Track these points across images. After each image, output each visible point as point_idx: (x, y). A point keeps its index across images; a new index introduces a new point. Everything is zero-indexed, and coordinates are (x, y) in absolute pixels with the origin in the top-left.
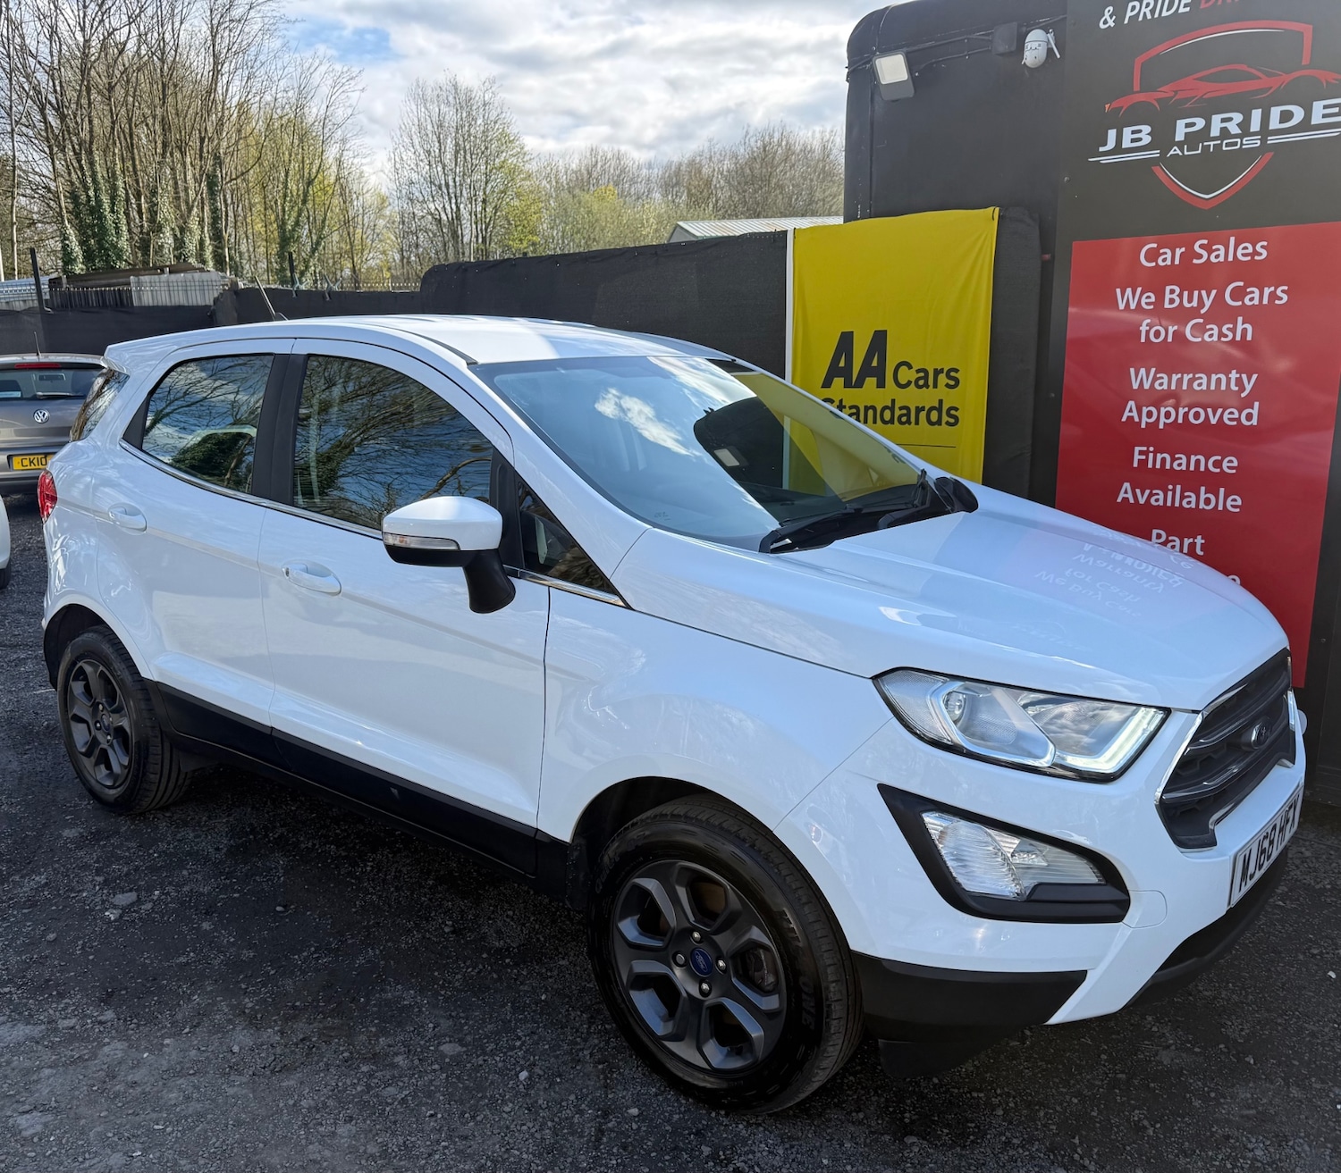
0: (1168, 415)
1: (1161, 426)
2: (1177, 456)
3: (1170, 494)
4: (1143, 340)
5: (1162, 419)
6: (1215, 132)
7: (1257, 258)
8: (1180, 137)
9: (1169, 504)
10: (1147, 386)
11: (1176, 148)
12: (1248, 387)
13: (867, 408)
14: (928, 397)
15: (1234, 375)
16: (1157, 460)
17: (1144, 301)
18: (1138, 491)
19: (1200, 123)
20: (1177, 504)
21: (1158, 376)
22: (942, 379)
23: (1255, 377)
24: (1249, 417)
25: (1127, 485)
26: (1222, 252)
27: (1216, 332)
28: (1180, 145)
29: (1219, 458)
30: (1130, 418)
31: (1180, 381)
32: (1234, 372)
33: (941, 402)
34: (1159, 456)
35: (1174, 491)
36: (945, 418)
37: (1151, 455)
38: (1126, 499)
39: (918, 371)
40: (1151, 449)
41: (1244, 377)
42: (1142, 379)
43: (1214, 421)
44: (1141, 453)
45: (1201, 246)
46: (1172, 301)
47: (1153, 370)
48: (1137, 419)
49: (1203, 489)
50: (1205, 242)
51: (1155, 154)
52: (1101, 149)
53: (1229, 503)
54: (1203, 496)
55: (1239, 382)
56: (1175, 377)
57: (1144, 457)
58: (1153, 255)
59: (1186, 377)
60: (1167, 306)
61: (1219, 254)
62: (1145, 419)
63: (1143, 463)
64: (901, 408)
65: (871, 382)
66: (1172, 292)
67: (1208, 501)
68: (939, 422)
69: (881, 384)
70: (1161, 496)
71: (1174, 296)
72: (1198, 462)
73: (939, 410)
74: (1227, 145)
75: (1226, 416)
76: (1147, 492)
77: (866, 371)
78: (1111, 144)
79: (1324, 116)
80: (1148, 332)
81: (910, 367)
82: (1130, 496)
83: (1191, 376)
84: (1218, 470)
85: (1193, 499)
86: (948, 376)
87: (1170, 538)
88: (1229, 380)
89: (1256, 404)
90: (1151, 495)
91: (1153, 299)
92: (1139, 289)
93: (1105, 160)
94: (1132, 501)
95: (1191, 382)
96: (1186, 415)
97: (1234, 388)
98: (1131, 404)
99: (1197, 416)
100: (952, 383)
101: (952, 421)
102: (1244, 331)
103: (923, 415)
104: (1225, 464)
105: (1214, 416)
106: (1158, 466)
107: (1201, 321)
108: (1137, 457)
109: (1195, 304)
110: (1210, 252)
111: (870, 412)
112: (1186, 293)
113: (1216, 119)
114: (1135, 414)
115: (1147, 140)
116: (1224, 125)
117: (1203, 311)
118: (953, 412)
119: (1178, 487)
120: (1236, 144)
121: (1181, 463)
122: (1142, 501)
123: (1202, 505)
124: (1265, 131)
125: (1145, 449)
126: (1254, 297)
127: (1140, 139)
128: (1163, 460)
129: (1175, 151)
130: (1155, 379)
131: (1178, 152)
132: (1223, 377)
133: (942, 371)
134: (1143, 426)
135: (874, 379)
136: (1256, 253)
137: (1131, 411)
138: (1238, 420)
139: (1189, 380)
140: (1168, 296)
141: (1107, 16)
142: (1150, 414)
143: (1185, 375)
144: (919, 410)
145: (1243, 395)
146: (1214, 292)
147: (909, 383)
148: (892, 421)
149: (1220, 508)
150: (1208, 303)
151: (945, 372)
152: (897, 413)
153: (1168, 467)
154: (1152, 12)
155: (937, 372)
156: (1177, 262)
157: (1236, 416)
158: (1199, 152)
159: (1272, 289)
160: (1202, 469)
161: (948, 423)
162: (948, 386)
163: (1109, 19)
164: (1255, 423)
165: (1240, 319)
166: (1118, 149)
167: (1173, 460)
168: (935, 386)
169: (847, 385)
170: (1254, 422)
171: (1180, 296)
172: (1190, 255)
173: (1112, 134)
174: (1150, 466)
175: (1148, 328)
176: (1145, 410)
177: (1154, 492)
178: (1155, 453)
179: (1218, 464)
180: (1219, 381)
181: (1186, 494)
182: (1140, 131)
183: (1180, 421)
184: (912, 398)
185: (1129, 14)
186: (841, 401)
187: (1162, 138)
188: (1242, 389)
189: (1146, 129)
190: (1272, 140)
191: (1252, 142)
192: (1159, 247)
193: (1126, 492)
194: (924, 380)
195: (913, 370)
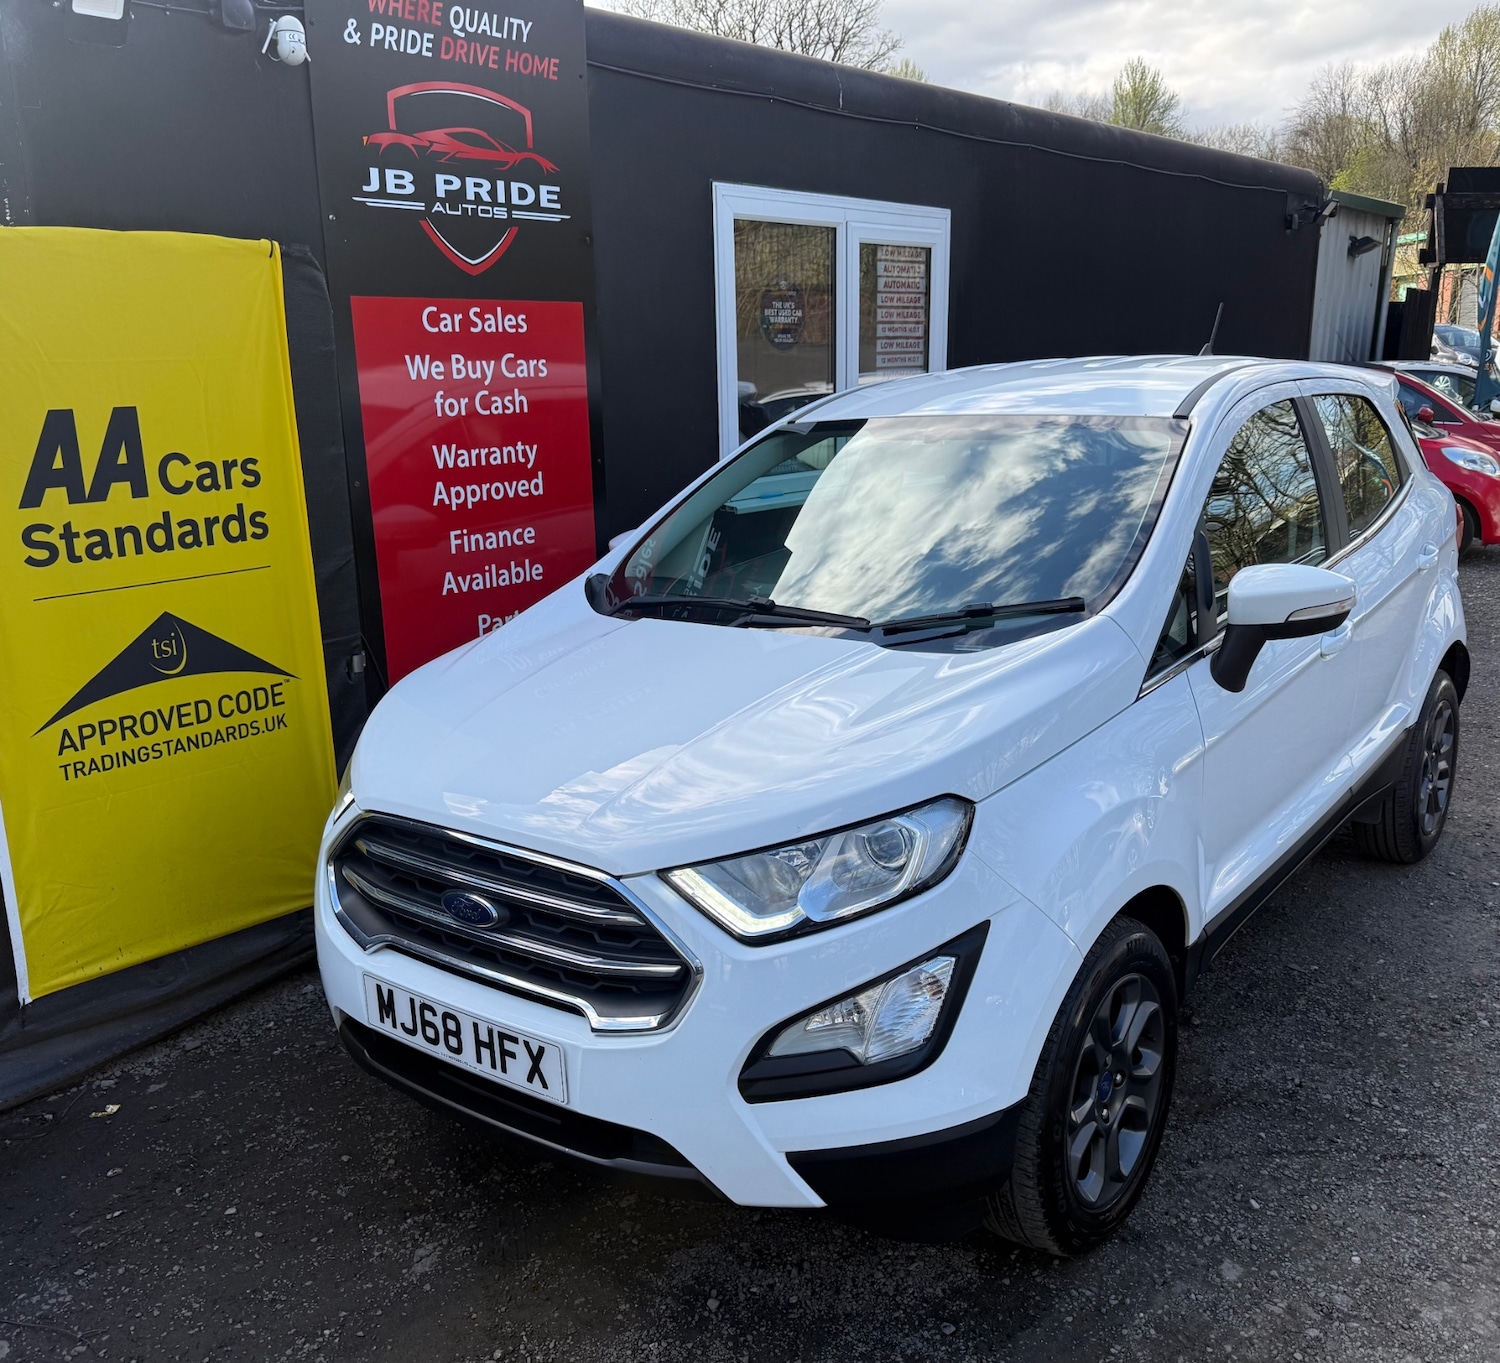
0: (474, 493)
1: (470, 506)
2: (488, 535)
3: (487, 574)
4: (439, 414)
5: (470, 500)
6: (470, 196)
7: (520, 330)
8: (441, 193)
9: (488, 586)
10: (451, 465)
11: (438, 204)
12: (532, 458)
13: (120, 533)
14: (220, 503)
15: (520, 447)
16: (473, 542)
17: (434, 370)
18: (460, 578)
19: (457, 184)
20: (495, 585)
21: (459, 452)
22: (237, 474)
23: (535, 447)
24: (537, 487)
25: (449, 575)
26: (493, 322)
27: (499, 404)
28: (443, 201)
29: (520, 530)
30: (441, 501)
31: (478, 456)
32: (519, 443)
33: (240, 507)
34: (473, 538)
35: (490, 571)
36: (250, 529)
37: (466, 538)
38: (450, 591)
39: (200, 466)
40: (465, 531)
41: (527, 447)
42: (445, 459)
43: (511, 495)
44: (457, 537)
45: (475, 314)
46: (459, 371)
47: (454, 446)
48: (447, 502)
49: (513, 563)
50: (478, 310)
51: (420, 206)
52: (365, 188)
53: (534, 572)
54: (514, 571)
55: (524, 452)
56: (474, 453)
57: (459, 542)
58: (434, 320)
59: (484, 452)
60: (455, 376)
61: (491, 325)
62: (455, 501)
63: (460, 547)
64: (181, 524)
65: (120, 490)
66: (458, 361)
67: (518, 575)
68: (242, 536)
69: (140, 490)
70: (480, 580)
71: (460, 366)
72: (505, 537)
73: (240, 518)
74: (483, 211)
75: (520, 489)
76: (468, 577)
77: (108, 472)
78: (374, 186)
79: (549, 201)
80: (443, 405)
81: (185, 461)
82: (453, 586)
83: (487, 450)
84: (521, 543)
85: (507, 576)
86: (246, 471)
87: (494, 620)
88: (516, 452)
89: (540, 473)
90: (472, 580)
91: (442, 369)
92: (427, 357)
93: (371, 202)
94: (456, 591)
95: (488, 456)
96: (489, 490)
97: (522, 460)
98: (440, 485)
99: (497, 491)
100: (251, 479)
101: (259, 531)
102: (521, 402)
103: (217, 529)
104: (526, 536)
105: (511, 488)
106: (473, 549)
107: (486, 393)
108: (454, 542)
109: (479, 375)
110: (484, 321)
111: (128, 538)
112: (469, 363)
113: (470, 181)
114: (444, 496)
115: (410, 189)
116: (477, 190)
117: (487, 383)
118: (258, 519)
119: (493, 566)
120: (488, 212)
121: (493, 541)
122: (465, 589)
123: (514, 580)
124: (509, 205)
125: (459, 532)
126: (525, 369)
127: (403, 187)
128: (477, 541)
129: (438, 207)
130: (457, 456)
131: (441, 209)
132: (511, 448)
133: (234, 463)
134: (454, 508)
135: (126, 486)
136: (518, 326)
137: (440, 493)
138: (529, 491)
139: (486, 454)
140: (455, 366)
141: (351, 29)
142: (458, 495)
143: (482, 450)
144: (210, 523)
145: (529, 466)
146: (493, 363)
147: (188, 485)
148: (169, 545)
149: (528, 579)
150: (489, 374)
151: (239, 464)
152: (176, 532)
153: (482, 548)
154: (398, 42)
155: (228, 466)
156: (457, 329)
157: (527, 487)
158: (459, 213)
159: (535, 361)
160: (509, 544)
161: (255, 536)
162: (246, 483)
163: (353, 33)
164: (542, 493)
165: (516, 391)
166: (382, 193)
167: (485, 539)
168: (229, 485)
169: (76, 496)
170: (541, 491)
171: (465, 365)
172: (467, 323)
173: (374, 172)
174: (467, 550)
175: (442, 401)
176: (453, 490)
177: (474, 576)
178: (469, 535)
179: (520, 537)
180: (509, 453)
181: (500, 572)
182: (402, 177)
183: (485, 498)
184: (198, 506)
185: (374, 37)
186: (67, 527)
187: (425, 191)
188: (528, 460)
189: (409, 177)
190: (516, 214)
191: (501, 213)
192: (440, 311)
193: (449, 583)
194: (210, 478)
195: (192, 467)
